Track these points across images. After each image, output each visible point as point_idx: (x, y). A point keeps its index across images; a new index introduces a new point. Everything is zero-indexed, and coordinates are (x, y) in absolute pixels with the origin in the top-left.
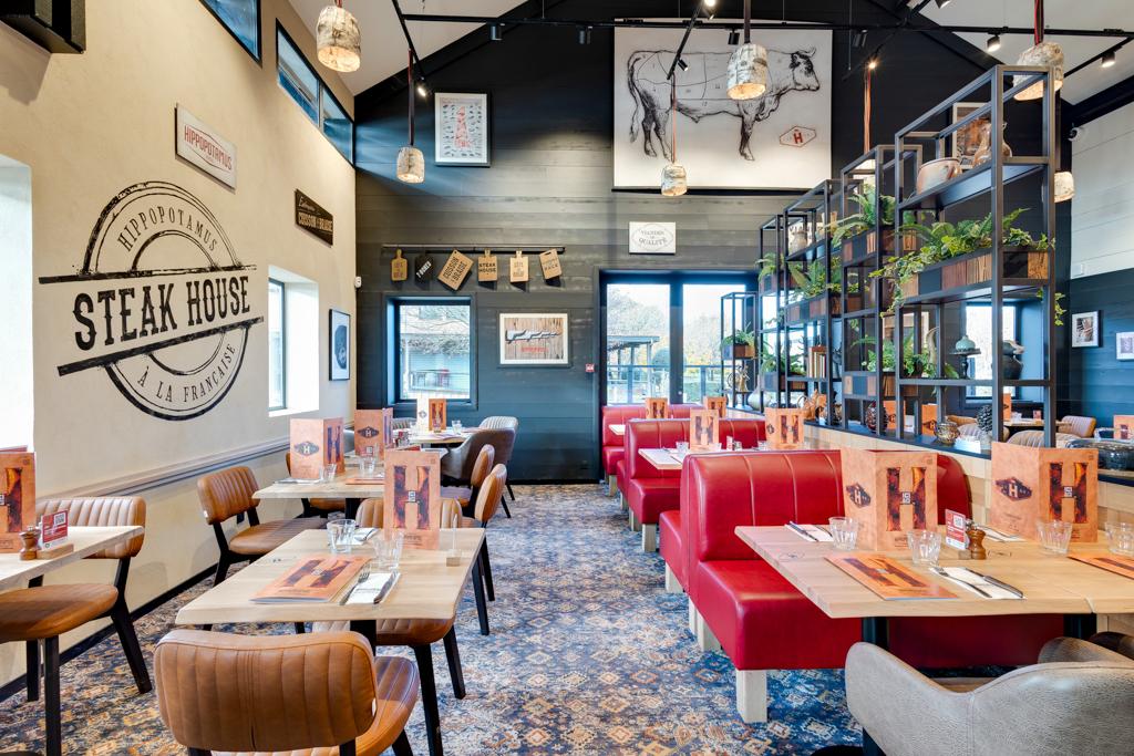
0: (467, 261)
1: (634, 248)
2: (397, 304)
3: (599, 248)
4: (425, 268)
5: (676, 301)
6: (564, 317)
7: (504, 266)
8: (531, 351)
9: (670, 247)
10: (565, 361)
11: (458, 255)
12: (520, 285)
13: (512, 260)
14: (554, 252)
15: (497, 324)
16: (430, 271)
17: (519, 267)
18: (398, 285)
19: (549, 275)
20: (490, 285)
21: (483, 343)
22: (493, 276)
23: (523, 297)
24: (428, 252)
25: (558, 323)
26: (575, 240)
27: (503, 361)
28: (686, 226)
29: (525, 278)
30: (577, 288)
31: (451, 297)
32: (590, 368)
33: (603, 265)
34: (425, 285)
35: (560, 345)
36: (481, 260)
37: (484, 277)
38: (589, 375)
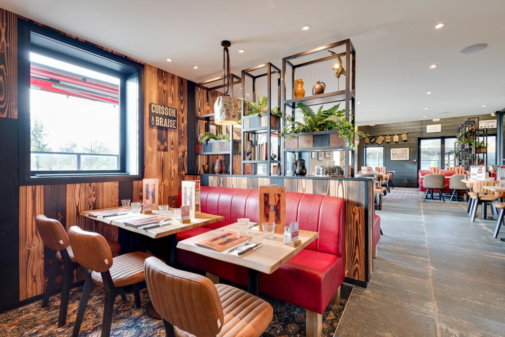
0: (383, 138)
1: (427, 132)
2: (366, 147)
3: (418, 132)
4: (373, 140)
5: (443, 143)
6: (408, 149)
7: (392, 139)
8: (399, 157)
9: (440, 130)
10: (408, 159)
11: (380, 137)
12: (396, 142)
13: (394, 137)
14: (405, 135)
15: (390, 151)
16: (374, 140)
17: (396, 138)
18: (367, 144)
19: (404, 140)
20: (389, 143)
21: (387, 155)
22: (389, 141)
23: (397, 145)
24: (374, 136)
25: (406, 150)
26: (411, 131)
27: (392, 159)
28: (444, 125)
29: (397, 141)
30: (411, 142)
31: (379, 145)
32: (415, 161)
33: (419, 136)
34: (373, 144)
35: (407, 155)
36: (386, 137)
37: (387, 141)
38: (415, 162)
